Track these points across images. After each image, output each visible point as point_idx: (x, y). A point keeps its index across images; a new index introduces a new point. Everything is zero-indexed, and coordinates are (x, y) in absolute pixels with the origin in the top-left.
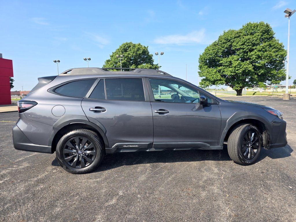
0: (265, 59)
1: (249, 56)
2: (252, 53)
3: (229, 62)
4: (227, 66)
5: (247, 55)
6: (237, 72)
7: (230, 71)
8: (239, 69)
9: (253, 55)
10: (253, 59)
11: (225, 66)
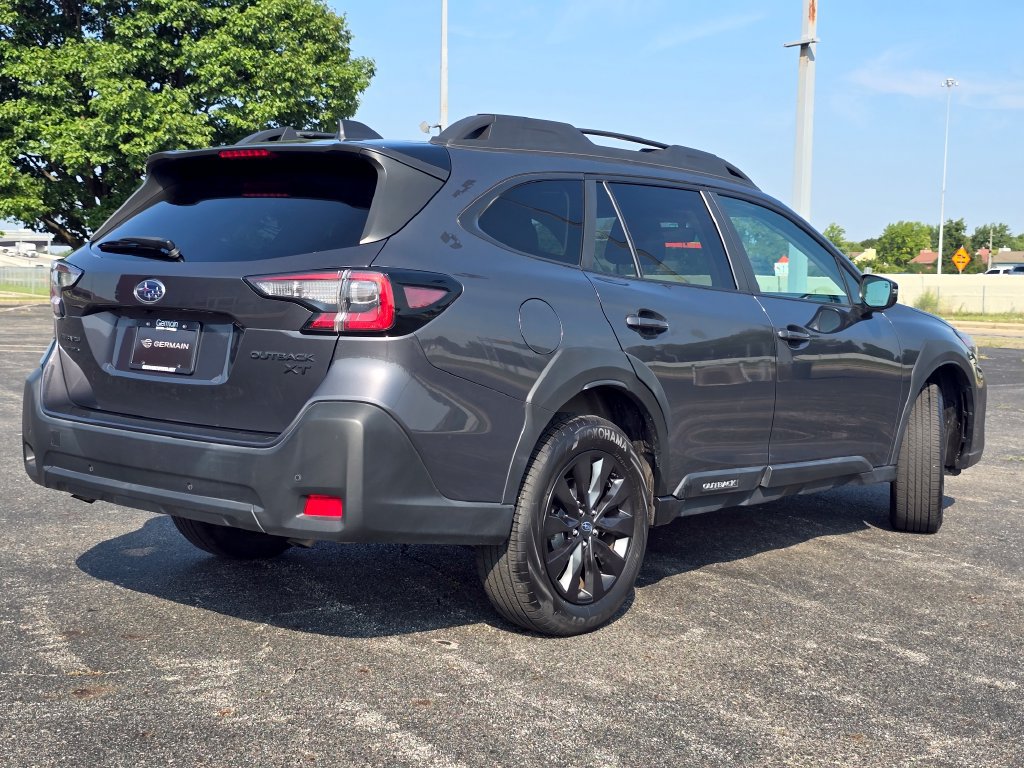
0: (274, 92)
1: (190, 58)
2: (205, 45)
3: (67, 77)
4: (56, 101)
5: (176, 55)
6: (124, 148)
7: (78, 138)
8: (135, 130)
9: (210, 56)
10: (213, 83)
11: (41, 98)
